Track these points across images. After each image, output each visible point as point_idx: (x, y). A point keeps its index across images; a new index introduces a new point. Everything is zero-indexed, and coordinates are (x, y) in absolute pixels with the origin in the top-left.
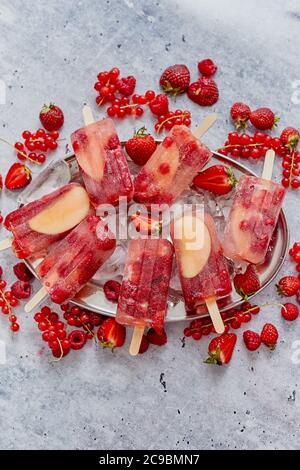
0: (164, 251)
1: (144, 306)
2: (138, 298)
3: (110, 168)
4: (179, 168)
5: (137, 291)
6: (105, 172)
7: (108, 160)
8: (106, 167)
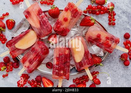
0: (67, 52)
1: (62, 72)
2: (59, 70)
3: (42, 22)
4: (71, 19)
5: (58, 68)
6: (40, 24)
7: (40, 19)
8: (40, 23)
